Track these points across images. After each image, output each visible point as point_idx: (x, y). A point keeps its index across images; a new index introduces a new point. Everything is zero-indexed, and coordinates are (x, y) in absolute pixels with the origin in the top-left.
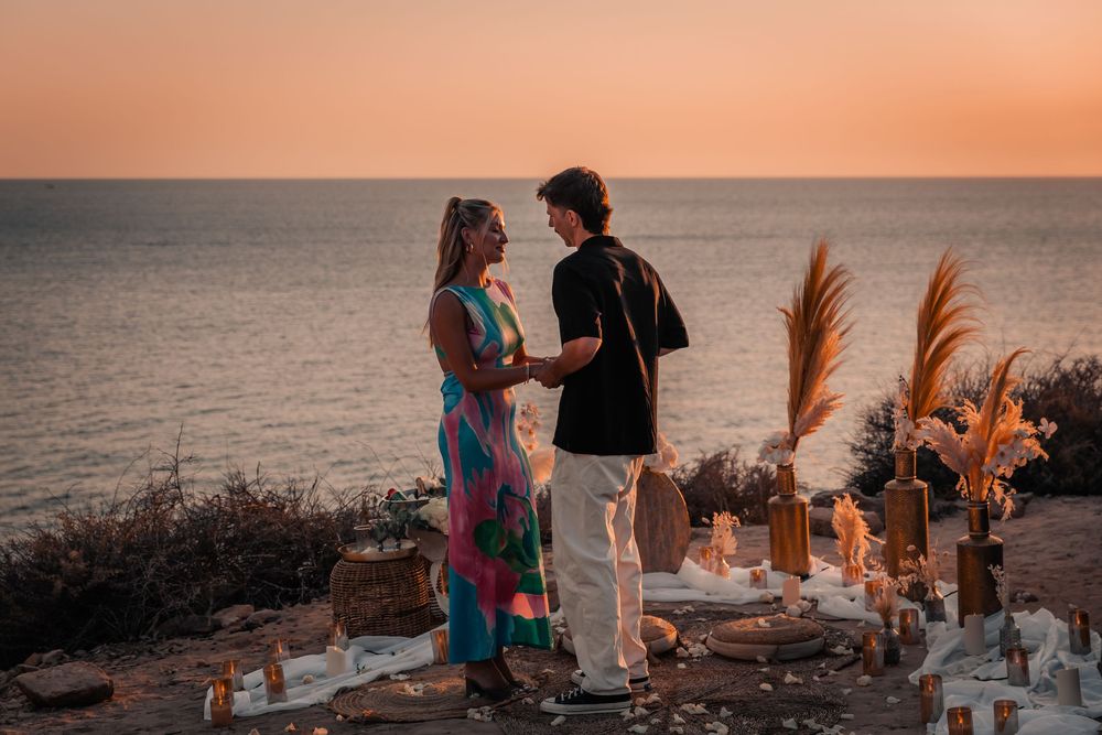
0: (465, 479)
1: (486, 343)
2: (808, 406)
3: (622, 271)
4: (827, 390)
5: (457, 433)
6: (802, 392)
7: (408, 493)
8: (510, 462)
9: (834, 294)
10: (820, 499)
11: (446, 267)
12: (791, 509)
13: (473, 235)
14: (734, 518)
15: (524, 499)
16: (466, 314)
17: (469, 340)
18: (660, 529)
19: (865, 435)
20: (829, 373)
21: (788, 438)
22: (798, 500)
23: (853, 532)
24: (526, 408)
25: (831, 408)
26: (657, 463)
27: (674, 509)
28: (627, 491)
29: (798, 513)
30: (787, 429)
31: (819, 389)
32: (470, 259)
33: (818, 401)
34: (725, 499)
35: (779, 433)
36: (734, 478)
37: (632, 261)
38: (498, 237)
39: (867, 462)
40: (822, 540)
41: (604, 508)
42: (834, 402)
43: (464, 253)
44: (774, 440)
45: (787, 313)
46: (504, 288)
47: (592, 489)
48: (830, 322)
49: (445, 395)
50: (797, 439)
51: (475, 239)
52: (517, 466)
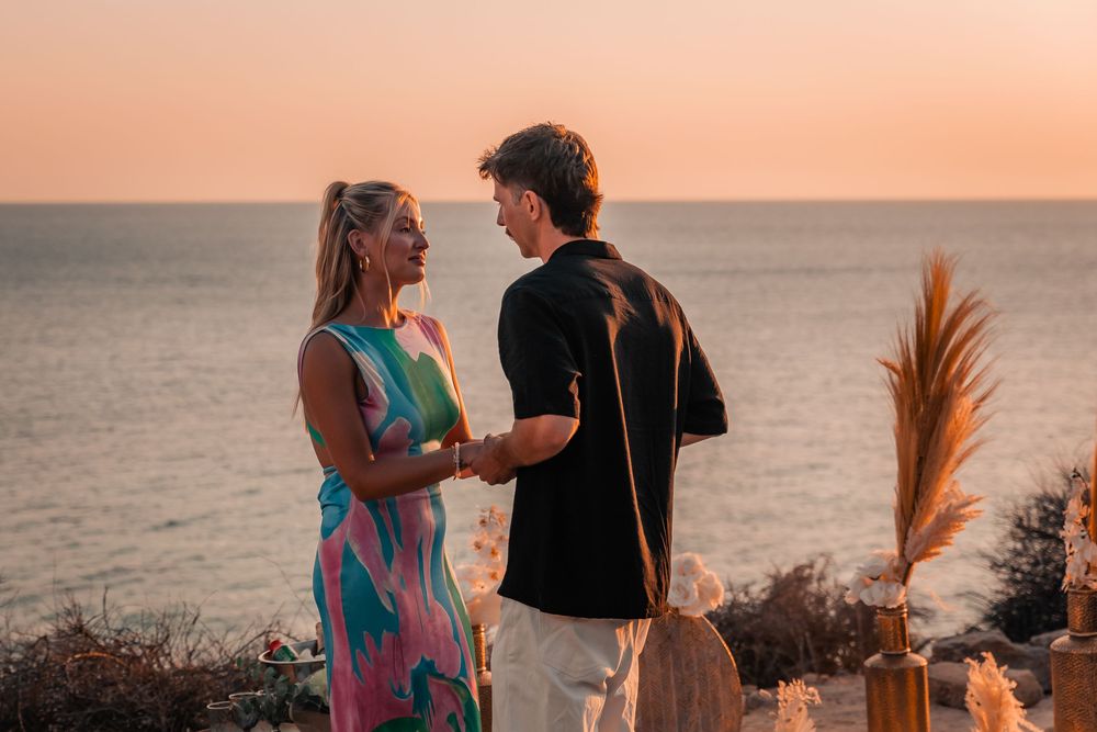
0: (352, 652)
1: (389, 419)
2: (926, 515)
3: (619, 300)
4: (956, 490)
5: (340, 572)
6: (917, 493)
7: (301, 648)
8: (432, 621)
9: (966, 339)
10: (945, 650)
11: (330, 298)
12: (901, 676)
13: (368, 240)
14: (811, 689)
15: (457, 682)
16: (356, 372)
17: (363, 416)
18: (696, 705)
19: (1011, 544)
20: (959, 462)
21: (895, 563)
22: (913, 662)
23: (999, 717)
24: (487, 514)
25: (963, 518)
26: (688, 603)
27: (717, 673)
28: (621, 676)
29: (912, 683)
30: (895, 552)
31: (945, 488)
32: (367, 281)
33: (943, 507)
34: (807, 634)
35: (880, 556)
36: (821, 600)
37: (637, 286)
38: (409, 240)
39: (1013, 581)
40: (949, 714)
41: (580, 706)
42: (968, 509)
43: (356, 272)
44: (871, 567)
45: (893, 369)
46: (430, 329)
47: (561, 674)
48: (961, 382)
49: (323, 507)
50: (910, 565)
51: (371, 247)
52: (445, 626)
